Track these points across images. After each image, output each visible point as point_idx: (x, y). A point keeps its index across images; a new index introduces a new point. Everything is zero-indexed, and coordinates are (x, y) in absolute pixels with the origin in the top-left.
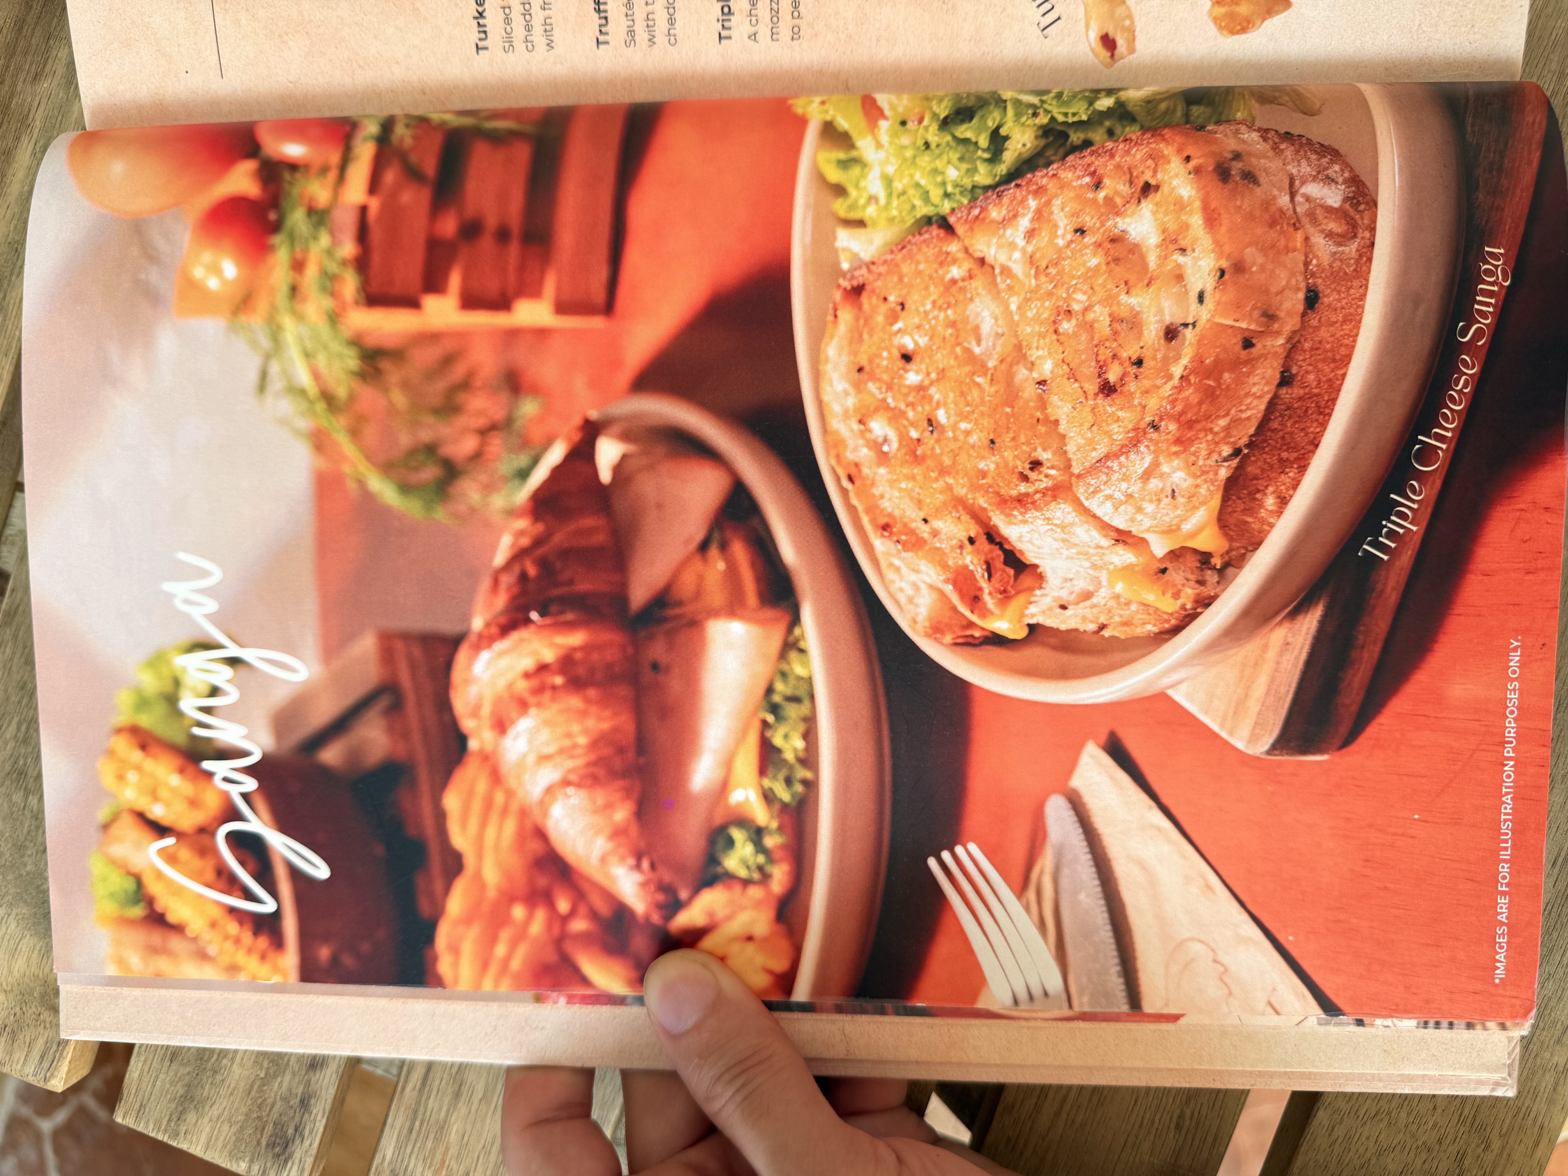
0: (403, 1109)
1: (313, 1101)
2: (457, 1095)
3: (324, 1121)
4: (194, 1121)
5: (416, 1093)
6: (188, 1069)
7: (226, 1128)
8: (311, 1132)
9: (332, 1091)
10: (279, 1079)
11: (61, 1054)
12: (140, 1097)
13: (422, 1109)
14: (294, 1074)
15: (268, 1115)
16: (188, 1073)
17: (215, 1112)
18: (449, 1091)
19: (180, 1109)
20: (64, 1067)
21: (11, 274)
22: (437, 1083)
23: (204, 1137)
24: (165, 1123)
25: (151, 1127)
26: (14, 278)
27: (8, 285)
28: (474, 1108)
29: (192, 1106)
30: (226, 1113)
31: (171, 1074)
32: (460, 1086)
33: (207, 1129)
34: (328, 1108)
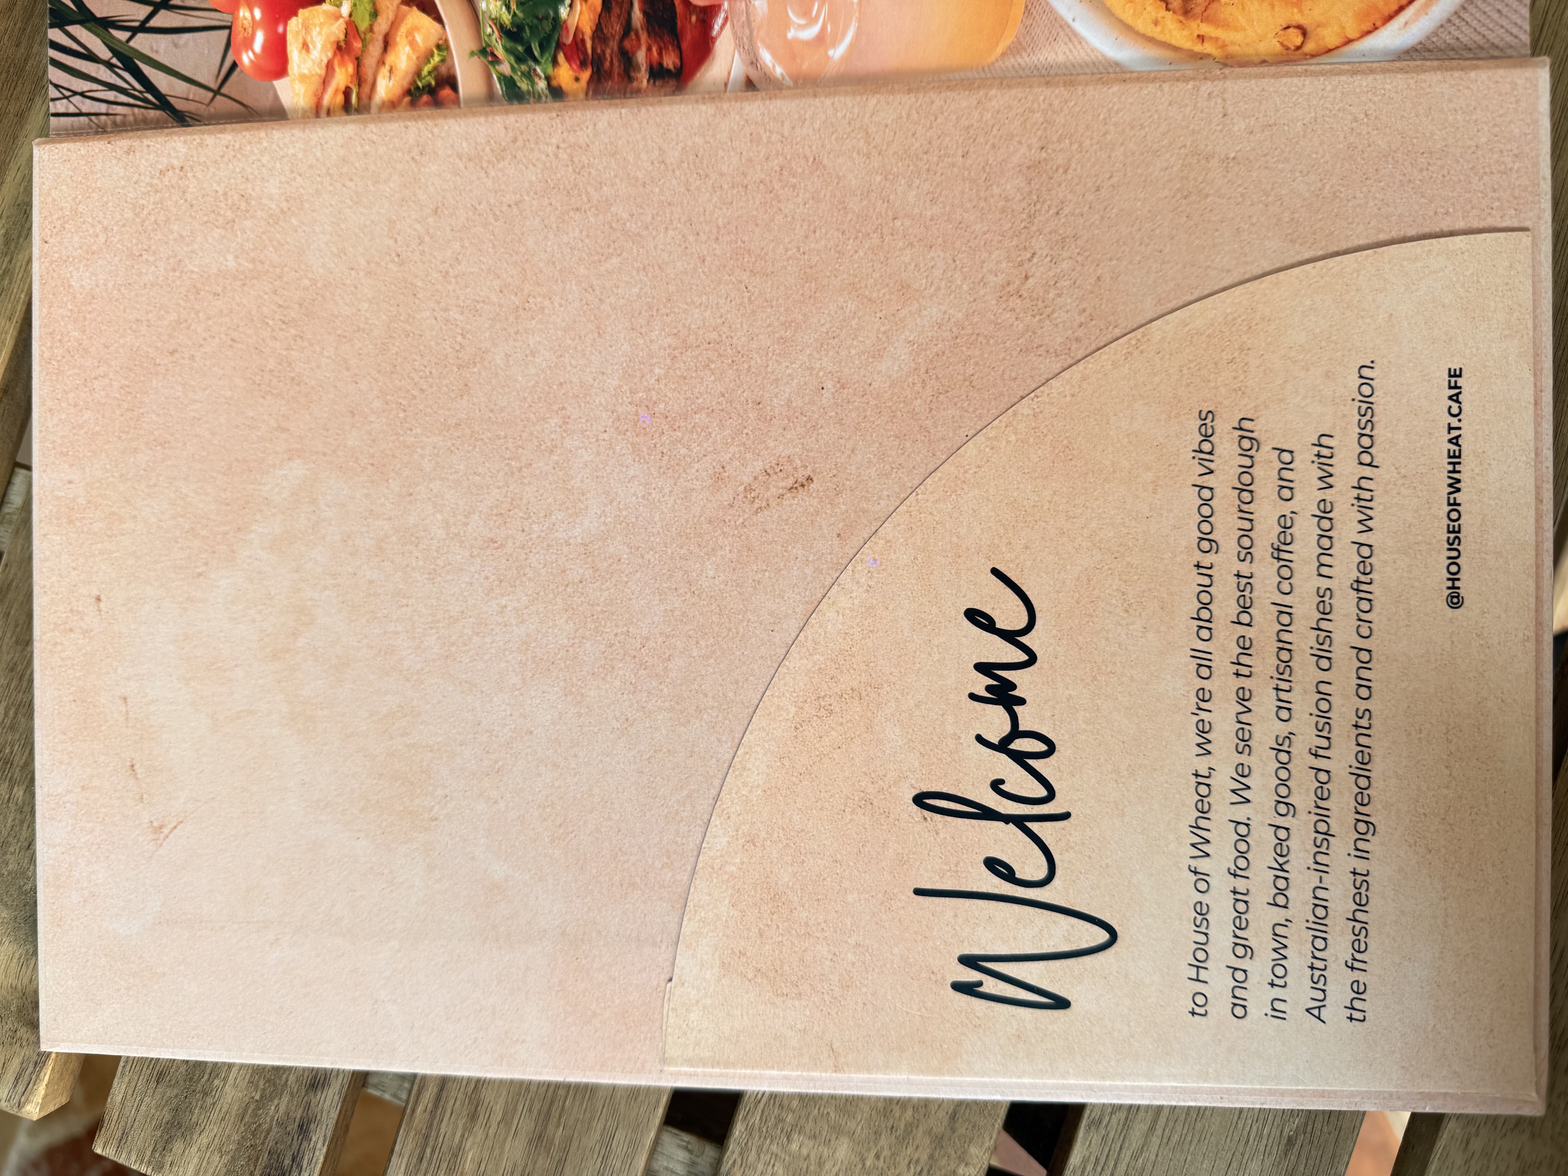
0: (412, 1134)
1: (313, 1127)
2: (473, 1117)
3: (325, 1150)
4: (180, 1151)
5: (427, 1115)
6: (175, 1092)
7: (216, 1158)
8: (310, 1162)
9: (334, 1115)
10: (276, 1102)
11: (38, 1076)
12: (122, 1123)
13: (433, 1134)
14: (292, 1094)
15: (263, 1143)
16: (176, 1096)
17: (204, 1140)
18: (465, 1113)
19: (166, 1137)
20: (41, 1090)
21: (19, 237)
22: (451, 1103)
24: (148, 1153)
25: (133, 1158)
26: (21, 240)
27: (16, 248)
28: (492, 1132)
29: (179, 1134)
30: (216, 1141)
31: (158, 1097)
32: (477, 1106)
33: (195, 1160)
34: (329, 1134)
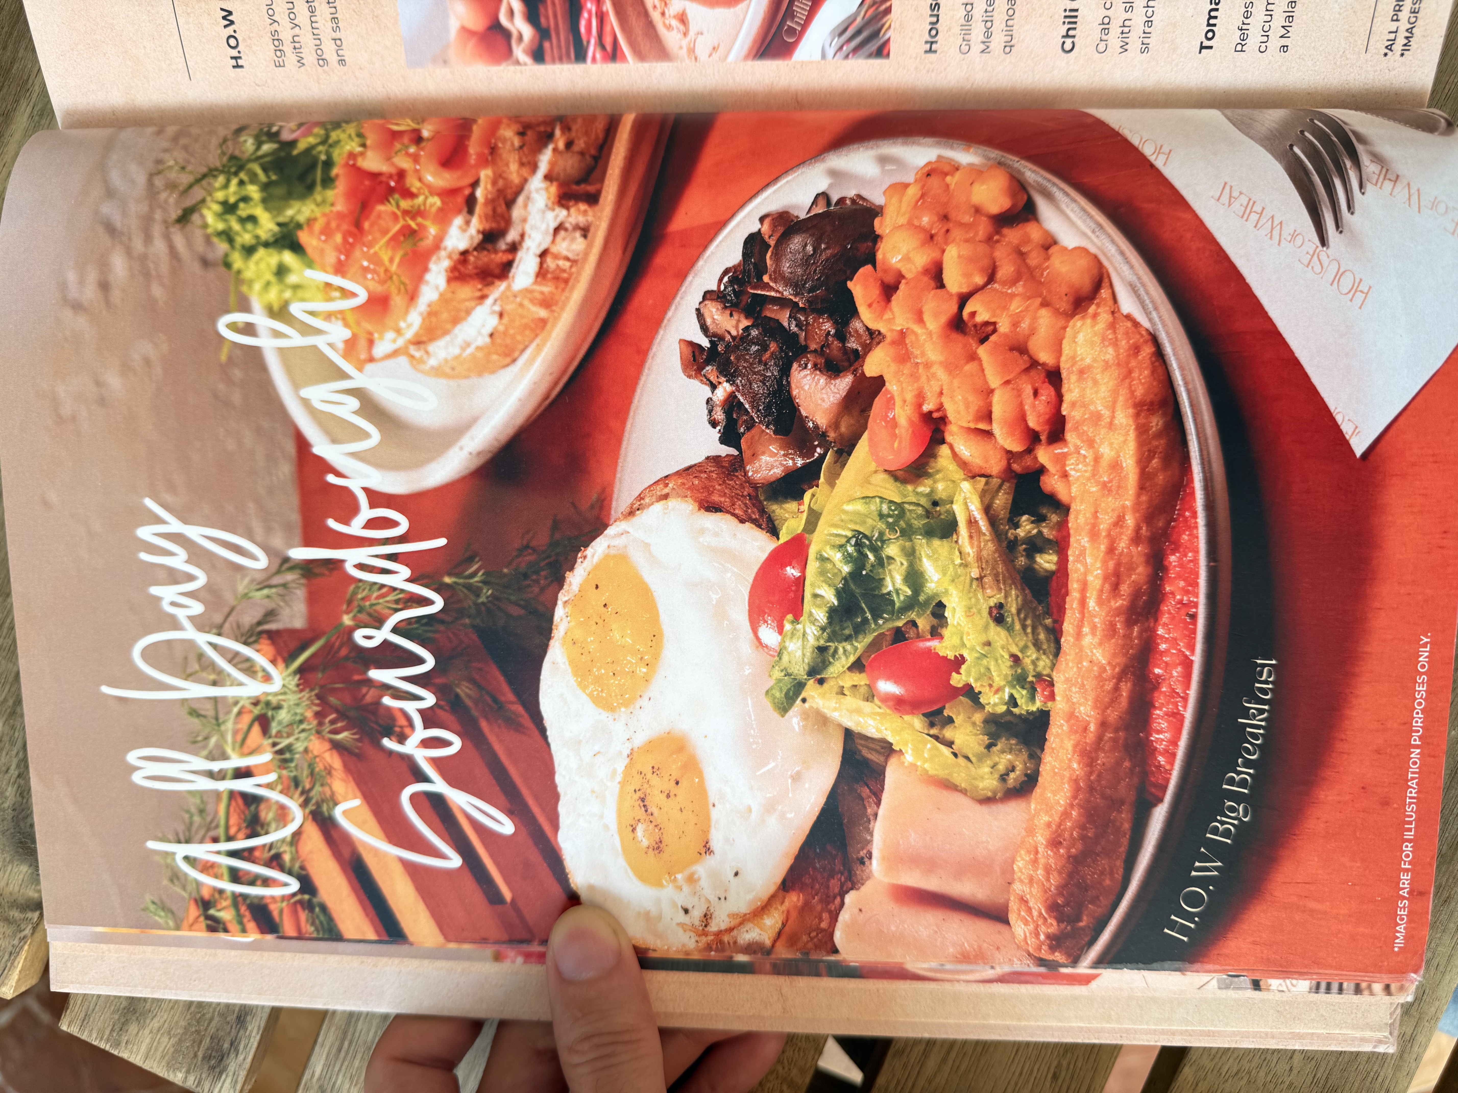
0: (333, 1029)
1: (249, 1018)
3: (258, 1037)
4: (135, 1032)
7: (165, 1039)
8: (246, 1047)
11: (12, 964)
12: (85, 1007)
13: (351, 1030)
15: (206, 1030)
17: (155, 1024)
19: (123, 1020)
20: (15, 976)
23: (144, 1047)
24: (107, 1032)
25: (94, 1036)
29: (134, 1018)
30: (166, 1025)
33: (148, 1040)
34: (262, 1025)
